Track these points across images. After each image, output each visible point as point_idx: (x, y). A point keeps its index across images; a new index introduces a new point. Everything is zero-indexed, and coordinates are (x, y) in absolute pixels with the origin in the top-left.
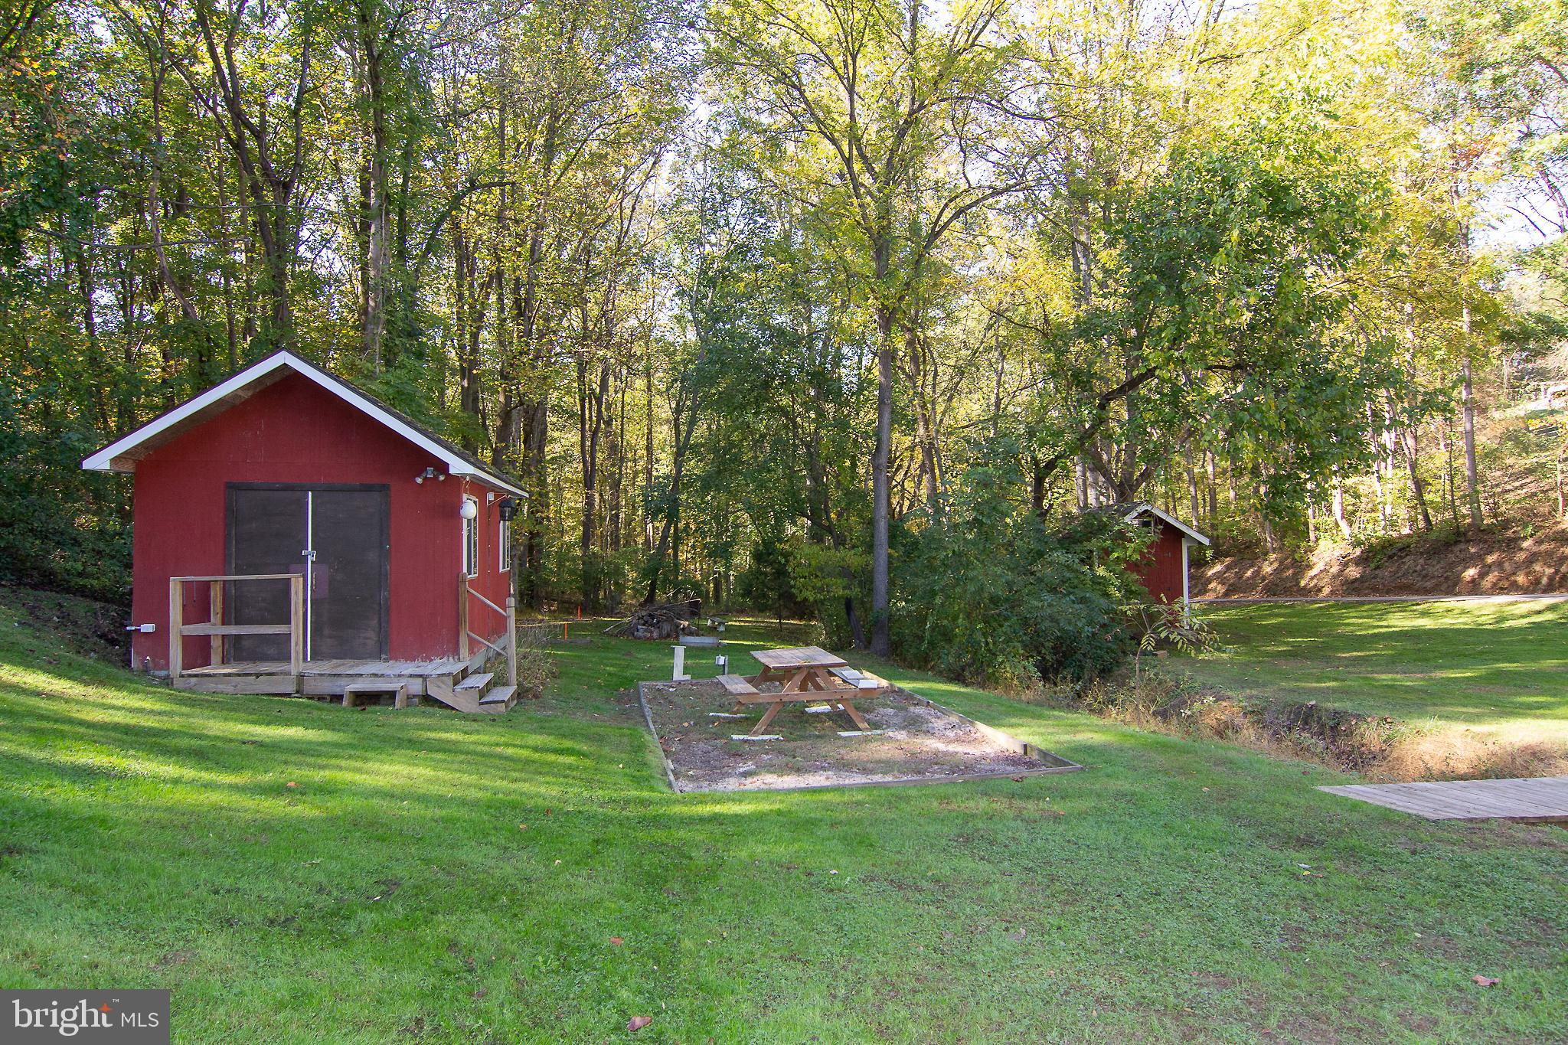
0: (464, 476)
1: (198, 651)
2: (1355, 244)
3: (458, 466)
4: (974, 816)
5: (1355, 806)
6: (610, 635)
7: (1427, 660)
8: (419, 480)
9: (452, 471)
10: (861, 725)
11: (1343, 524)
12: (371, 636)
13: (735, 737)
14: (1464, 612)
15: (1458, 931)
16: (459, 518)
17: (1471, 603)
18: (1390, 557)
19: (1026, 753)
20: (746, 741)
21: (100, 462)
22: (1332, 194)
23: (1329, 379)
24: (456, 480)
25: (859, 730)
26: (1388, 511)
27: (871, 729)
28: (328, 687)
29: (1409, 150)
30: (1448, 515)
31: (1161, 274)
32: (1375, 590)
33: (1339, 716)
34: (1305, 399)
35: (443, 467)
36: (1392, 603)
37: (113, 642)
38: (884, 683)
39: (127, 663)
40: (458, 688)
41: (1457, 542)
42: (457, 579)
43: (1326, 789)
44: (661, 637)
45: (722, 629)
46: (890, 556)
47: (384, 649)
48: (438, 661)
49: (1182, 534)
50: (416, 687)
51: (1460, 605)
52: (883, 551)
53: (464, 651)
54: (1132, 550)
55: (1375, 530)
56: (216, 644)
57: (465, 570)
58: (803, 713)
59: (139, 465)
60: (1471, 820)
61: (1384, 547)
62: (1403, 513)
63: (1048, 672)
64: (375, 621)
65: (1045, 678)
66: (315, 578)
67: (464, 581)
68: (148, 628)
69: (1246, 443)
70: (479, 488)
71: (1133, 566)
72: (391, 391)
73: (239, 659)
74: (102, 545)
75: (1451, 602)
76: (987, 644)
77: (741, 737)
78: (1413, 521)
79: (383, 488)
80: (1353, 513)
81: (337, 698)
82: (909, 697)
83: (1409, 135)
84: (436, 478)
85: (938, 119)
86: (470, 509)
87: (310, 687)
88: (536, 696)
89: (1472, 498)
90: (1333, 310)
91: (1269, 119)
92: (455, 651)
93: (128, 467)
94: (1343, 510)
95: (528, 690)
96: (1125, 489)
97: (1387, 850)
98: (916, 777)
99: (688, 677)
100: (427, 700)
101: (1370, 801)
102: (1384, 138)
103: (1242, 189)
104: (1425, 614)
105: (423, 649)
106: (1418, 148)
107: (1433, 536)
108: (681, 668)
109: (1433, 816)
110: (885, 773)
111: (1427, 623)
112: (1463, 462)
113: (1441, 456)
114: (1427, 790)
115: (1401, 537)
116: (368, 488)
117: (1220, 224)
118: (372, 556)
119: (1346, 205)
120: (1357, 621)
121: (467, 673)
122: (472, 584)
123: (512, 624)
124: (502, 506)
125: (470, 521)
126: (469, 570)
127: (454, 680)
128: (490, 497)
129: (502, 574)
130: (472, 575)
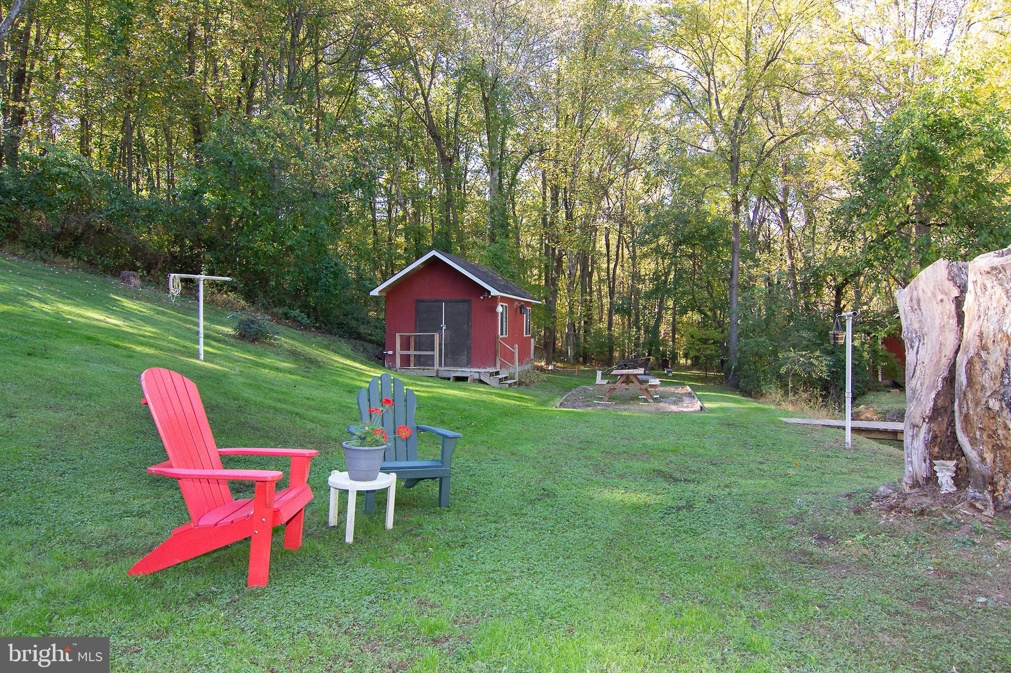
0: (498, 296)
1: (406, 361)
3: (494, 292)
8: (482, 298)
9: (492, 294)
10: (650, 401)
12: (464, 358)
16: (496, 314)
21: (375, 293)
24: (495, 297)
25: (648, 402)
27: (655, 403)
28: (446, 375)
35: (489, 292)
37: (380, 359)
39: (384, 366)
40: (491, 378)
42: (496, 337)
47: (469, 364)
48: (489, 368)
50: (476, 376)
53: (498, 366)
56: (412, 359)
57: (500, 333)
58: (637, 397)
59: (388, 293)
64: (466, 353)
66: (445, 335)
67: (498, 338)
68: (390, 352)
70: (503, 299)
73: (420, 365)
74: (377, 324)
79: (469, 301)
81: (449, 379)
84: (488, 296)
86: (500, 309)
87: (440, 375)
88: (526, 385)
92: (495, 365)
93: (384, 294)
95: (523, 382)
100: (481, 381)
105: (483, 364)
108: (599, 380)
116: (464, 301)
118: (465, 327)
121: (497, 373)
122: (502, 339)
123: (517, 355)
124: (521, 307)
125: (502, 313)
126: (502, 334)
127: (491, 374)
128: (516, 303)
129: (526, 338)
130: (504, 336)
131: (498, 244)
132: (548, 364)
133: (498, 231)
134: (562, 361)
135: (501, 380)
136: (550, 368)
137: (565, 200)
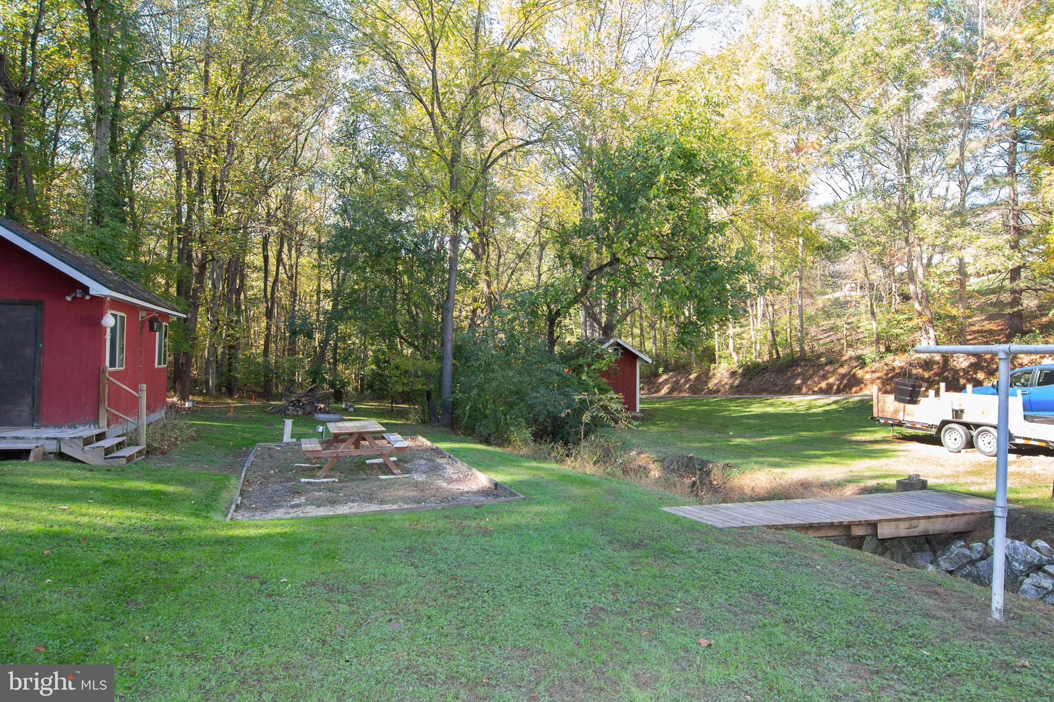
0: (106, 297)
2: (732, 190)
3: (97, 289)
4: (429, 533)
5: (677, 520)
6: (269, 413)
7: (764, 430)
8: (69, 299)
9: (91, 292)
10: (395, 471)
11: (734, 355)
12: (25, 410)
13: (302, 480)
14: (791, 404)
15: (704, 605)
16: (102, 329)
17: (796, 399)
18: (758, 373)
19: (496, 488)
20: (309, 483)
22: (720, 160)
23: (715, 268)
24: (99, 301)
25: (393, 474)
26: (758, 348)
27: (403, 473)
29: (767, 142)
30: (788, 351)
31: (621, 199)
32: (747, 391)
33: (703, 463)
34: (701, 279)
35: (86, 289)
36: (755, 398)
38: (428, 443)
40: (87, 448)
41: (792, 366)
42: (99, 370)
43: (666, 509)
44: (304, 414)
45: (352, 410)
46: (454, 365)
47: (36, 419)
48: (81, 428)
49: (636, 357)
50: (51, 447)
51: (790, 400)
52: (449, 362)
53: (103, 422)
54: (602, 365)
55: (752, 357)
57: (107, 364)
58: (364, 463)
60: (742, 528)
61: (754, 368)
62: (766, 349)
63: (538, 436)
64: (29, 399)
65: (535, 441)
67: (104, 372)
69: (666, 302)
70: (117, 304)
71: (604, 374)
72: (94, 241)
75: (786, 399)
76: (505, 420)
77: (307, 480)
78: (771, 354)
79: (38, 304)
80: (740, 348)
82: (439, 452)
83: (768, 134)
84: (83, 297)
85: (487, 94)
86: (109, 321)
88: (163, 453)
89: (801, 341)
90: (720, 228)
91: (685, 113)
92: (96, 421)
94: (734, 346)
95: (155, 449)
96: (608, 330)
97: (684, 549)
98: (415, 506)
99: (294, 440)
100: (62, 456)
101: (688, 516)
102: (754, 134)
103: (668, 151)
104: (771, 405)
105: (69, 418)
106: (771, 141)
107: (780, 362)
108: (289, 434)
109: (720, 526)
110: (393, 504)
111: (770, 410)
112: (796, 322)
113: (785, 318)
114: (726, 509)
115: (764, 362)
116: (27, 303)
117: (656, 172)
118: (28, 352)
119: (727, 169)
120: (736, 409)
121: (101, 437)
122: (111, 374)
123: (143, 402)
124: (152, 321)
125: (113, 330)
126: (113, 364)
127: (87, 441)
128: (142, 314)
129: (158, 369)
130: (117, 368)
131: (107, 229)
132: (184, 398)
133: (107, 209)
134: (200, 393)
135: (108, 451)
136: (187, 405)
137: (213, 191)
